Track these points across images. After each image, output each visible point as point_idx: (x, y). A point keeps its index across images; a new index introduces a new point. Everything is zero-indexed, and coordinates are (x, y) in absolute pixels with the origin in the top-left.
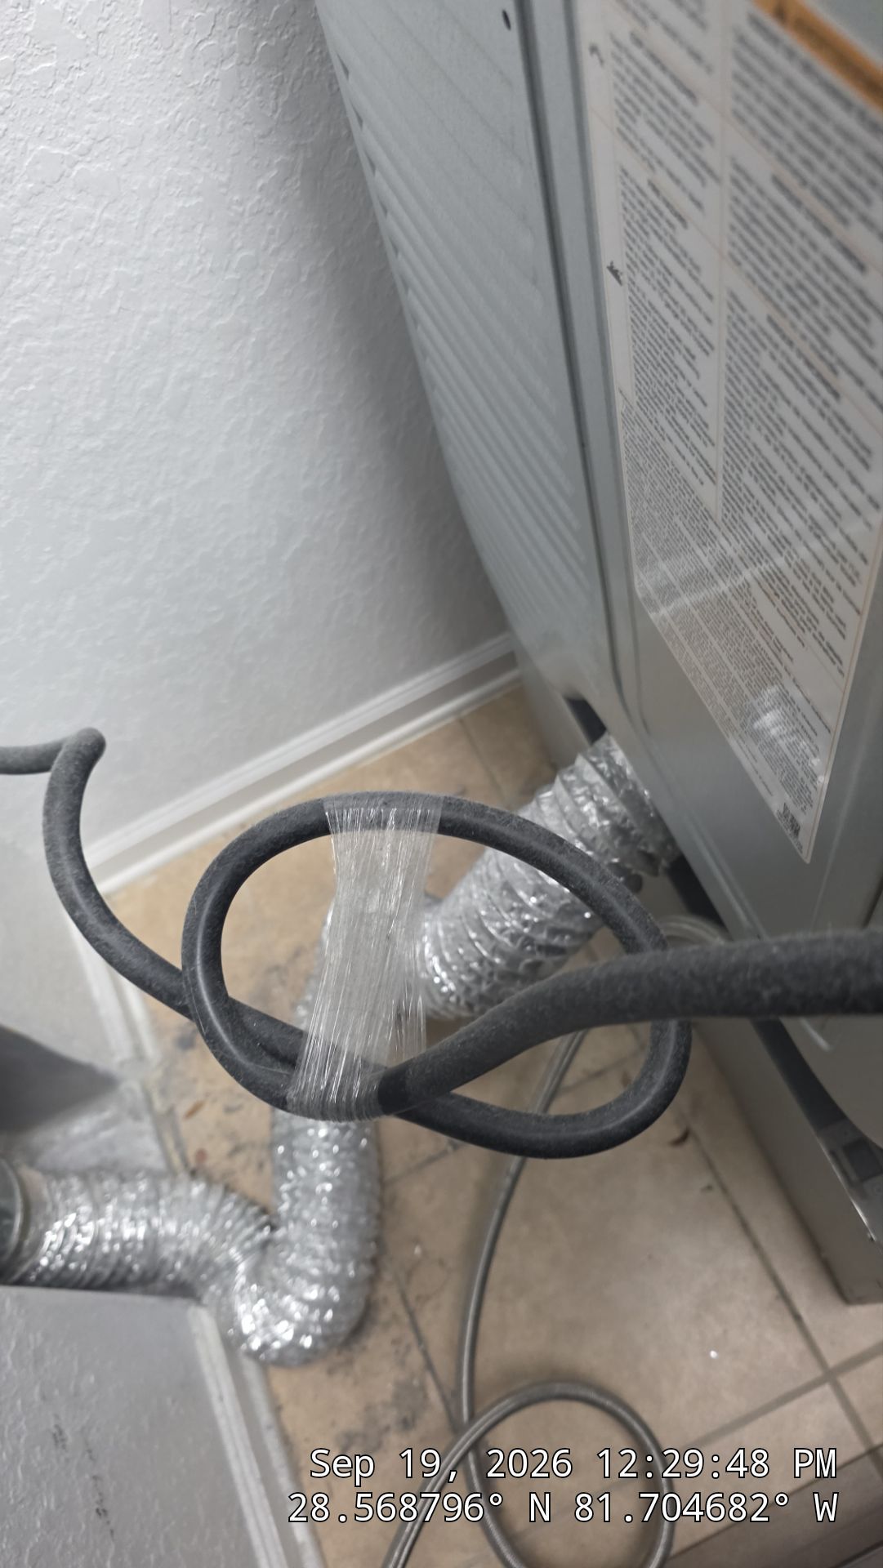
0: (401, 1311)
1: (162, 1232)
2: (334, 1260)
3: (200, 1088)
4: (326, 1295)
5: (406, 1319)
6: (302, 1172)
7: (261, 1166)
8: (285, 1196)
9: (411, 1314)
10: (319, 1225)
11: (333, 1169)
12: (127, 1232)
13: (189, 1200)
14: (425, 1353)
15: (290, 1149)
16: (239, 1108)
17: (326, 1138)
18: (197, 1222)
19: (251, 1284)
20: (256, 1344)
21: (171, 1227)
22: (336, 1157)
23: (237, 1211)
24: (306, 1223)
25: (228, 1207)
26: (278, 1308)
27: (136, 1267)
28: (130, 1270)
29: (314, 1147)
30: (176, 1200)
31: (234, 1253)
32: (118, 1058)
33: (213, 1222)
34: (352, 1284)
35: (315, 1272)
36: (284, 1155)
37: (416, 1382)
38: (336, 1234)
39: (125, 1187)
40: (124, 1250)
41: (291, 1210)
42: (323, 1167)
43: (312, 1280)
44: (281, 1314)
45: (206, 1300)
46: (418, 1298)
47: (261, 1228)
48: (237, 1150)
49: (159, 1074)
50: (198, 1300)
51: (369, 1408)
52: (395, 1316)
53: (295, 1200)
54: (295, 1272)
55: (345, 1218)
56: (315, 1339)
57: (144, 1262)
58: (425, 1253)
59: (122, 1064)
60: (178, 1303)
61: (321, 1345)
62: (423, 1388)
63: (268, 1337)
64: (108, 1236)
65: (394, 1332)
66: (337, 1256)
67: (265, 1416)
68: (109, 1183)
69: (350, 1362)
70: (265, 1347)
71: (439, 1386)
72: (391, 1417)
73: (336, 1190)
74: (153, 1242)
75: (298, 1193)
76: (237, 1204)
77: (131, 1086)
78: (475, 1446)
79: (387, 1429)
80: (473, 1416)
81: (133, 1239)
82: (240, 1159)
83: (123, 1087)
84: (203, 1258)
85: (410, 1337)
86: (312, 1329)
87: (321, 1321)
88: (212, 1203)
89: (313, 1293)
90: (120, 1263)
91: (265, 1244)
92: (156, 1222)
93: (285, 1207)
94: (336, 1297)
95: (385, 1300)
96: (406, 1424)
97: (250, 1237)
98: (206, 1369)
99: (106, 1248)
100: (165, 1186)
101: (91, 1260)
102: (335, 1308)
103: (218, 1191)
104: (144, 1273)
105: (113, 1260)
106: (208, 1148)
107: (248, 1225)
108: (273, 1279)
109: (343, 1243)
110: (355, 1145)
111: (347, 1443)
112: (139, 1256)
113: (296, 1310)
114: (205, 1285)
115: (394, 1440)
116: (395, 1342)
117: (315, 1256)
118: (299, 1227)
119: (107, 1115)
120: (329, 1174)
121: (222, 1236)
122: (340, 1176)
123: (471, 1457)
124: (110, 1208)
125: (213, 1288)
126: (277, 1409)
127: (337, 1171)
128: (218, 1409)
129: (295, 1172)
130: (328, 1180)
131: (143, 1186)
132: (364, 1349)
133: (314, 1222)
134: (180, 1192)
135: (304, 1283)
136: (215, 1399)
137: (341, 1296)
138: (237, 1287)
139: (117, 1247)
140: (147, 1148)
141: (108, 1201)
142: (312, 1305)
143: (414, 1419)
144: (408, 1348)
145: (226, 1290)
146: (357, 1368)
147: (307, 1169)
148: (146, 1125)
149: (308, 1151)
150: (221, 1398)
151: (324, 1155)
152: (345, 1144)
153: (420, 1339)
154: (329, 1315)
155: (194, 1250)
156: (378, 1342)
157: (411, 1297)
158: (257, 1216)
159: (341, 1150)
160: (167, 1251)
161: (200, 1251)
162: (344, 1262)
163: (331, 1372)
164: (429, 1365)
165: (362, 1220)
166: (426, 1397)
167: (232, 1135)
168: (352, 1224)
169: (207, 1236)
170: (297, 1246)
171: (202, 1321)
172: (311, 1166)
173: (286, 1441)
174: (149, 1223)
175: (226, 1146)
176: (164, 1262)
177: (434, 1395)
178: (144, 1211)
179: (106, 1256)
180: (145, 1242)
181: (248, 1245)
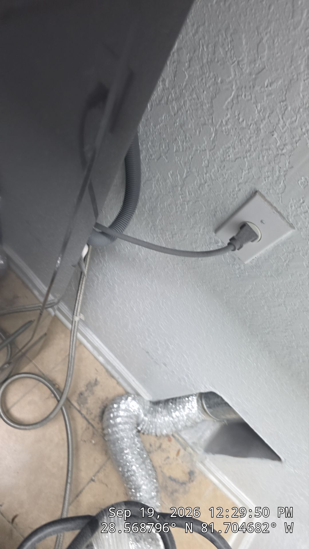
0: (93, 423)
1: (168, 416)
2: (116, 431)
3: (180, 461)
4: (114, 421)
5: (90, 421)
6: (135, 452)
7: (151, 445)
8: (137, 443)
9: (89, 423)
10: (124, 439)
11: (126, 458)
12: (177, 413)
13: (165, 428)
14: (82, 414)
15: (142, 457)
16: (165, 460)
17: (132, 466)
18: (161, 424)
19: (138, 414)
20: (130, 399)
21: (166, 419)
22: (127, 462)
23: (150, 431)
24: (128, 438)
25: (153, 431)
26: (127, 411)
27: (171, 404)
28: (172, 403)
29: (135, 461)
30: (168, 427)
31: (146, 419)
32: (208, 460)
33: (156, 426)
34: (108, 426)
35: (120, 426)
36: (143, 454)
37: (82, 405)
38: (118, 439)
39: (184, 424)
40: (176, 407)
41: (134, 440)
42: (130, 457)
43: (120, 423)
44: (126, 410)
45: (149, 404)
46: (89, 428)
47: (142, 429)
48: (160, 447)
49: (194, 459)
50: (151, 402)
51: (93, 394)
52: (94, 420)
53: (134, 443)
54: (126, 423)
55: (117, 444)
56: (114, 408)
57: (169, 407)
58: (91, 442)
59: (206, 458)
60: (155, 399)
61: (111, 406)
62: (79, 405)
63: (127, 402)
64: (182, 410)
65: (93, 416)
66: (115, 433)
67: (121, 380)
68: (189, 424)
69: (103, 403)
70: (127, 399)
71: (75, 407)
72: (86, 394)
73: (123, 452)
74: (170, 413)
75: (134, 445)
76: (152, 433)
77: (200, 452)
78: (59, 401)
79: (86, 391)
80: (62, 409)
81: (175, 412)
82: (158, 445)
83: (202, 450)
84: (154, 414)
85: (87, 417)
86: (115, 410)
87: (113, 413)
88: (158, 430)
89: (118, 420)
90: (175, 404)
91: (138, 425)
92: (171, 419)
93: (136, 440)
94: (111, 421)
95: (98, 423)
96: (81, 394)
97: (143, 425)
98: (141, 386)
99: (181, 406)
100: (174, 429)
101: (183, 402)
102: (111, 418)
103: (158, 434)
104: (168, 404)
105: (177, 404)
106: (169, 443)
107: (146, 428)
108: (131, 418)
109: (115, 437)
110: (122, 467)
111: (96, 383)
112: (172, 408)
113: (121, 413)
114: (150, 407)
115: (83, 389)
116: (91, 413)
117: (122, 430)
118: (130, 437)
119: (203, 440)
120: (127, 456)
121: (151, 423)
122: (123, 456)
123: (59, 398)
124: (185, 418)
125: (148, 407)
126: (118, 383)
127: (125, 457)
128: (133, 378)
129: (138, 451)
130: (127, 454)
131: (180, 427)
132: (100, 408)
133: (126, 440)
134: (169, 430)
135: (122, 421)
136: (135, 380)
137: (110, 422)
138: (141, 411)
139: (178, 408)
140: (186, 435)
141: (187, 419)
142: (118, 417)
143: (80, 397)
144: (87, 414)
145: (144, 408)
146: (100, 402)
147: (134, 454)
148: (190, 442)
149: (136, 459)
150: (134, 381)
151: (131, 460)
152: (126, 467)
153: (85, 418)
154: (112, 415)
155: (157, 415)
156: (96, 411)
157: (91, 428)
158: (145, 431)
159: (126, 465)
160: (165, 412)
161: (155, 415)
162: (113, 432)
163: (107, 398)
164: (79, 412)
165: (112, 446)
166: (78, 403)
167: (163, 450)
168: (114, 444)
169: (156, 420)
170: (128, 431)
171: (147, 397)
172: (133, 455)
173: (113, 377)
174: (173, 418)
175: (164, 446)
176: (164, 408)
177: (76, 404)
178: (176, 420)
179: (180, 404)
180: (171, 412)
181: (143, 423)
